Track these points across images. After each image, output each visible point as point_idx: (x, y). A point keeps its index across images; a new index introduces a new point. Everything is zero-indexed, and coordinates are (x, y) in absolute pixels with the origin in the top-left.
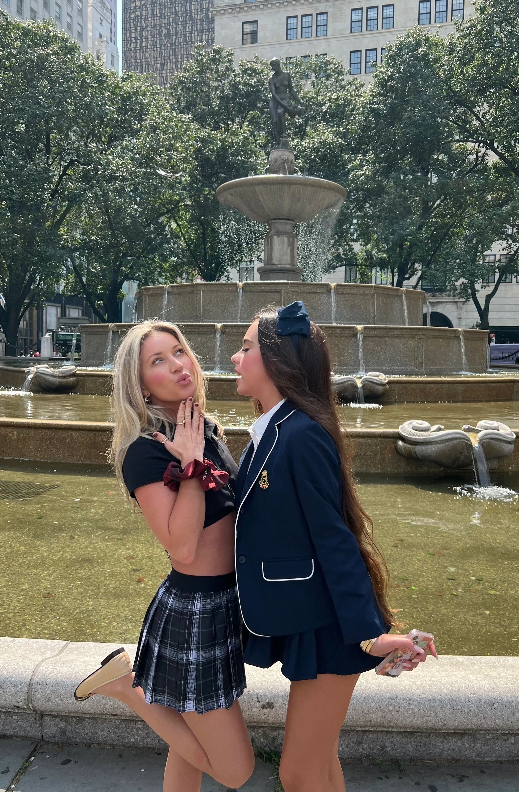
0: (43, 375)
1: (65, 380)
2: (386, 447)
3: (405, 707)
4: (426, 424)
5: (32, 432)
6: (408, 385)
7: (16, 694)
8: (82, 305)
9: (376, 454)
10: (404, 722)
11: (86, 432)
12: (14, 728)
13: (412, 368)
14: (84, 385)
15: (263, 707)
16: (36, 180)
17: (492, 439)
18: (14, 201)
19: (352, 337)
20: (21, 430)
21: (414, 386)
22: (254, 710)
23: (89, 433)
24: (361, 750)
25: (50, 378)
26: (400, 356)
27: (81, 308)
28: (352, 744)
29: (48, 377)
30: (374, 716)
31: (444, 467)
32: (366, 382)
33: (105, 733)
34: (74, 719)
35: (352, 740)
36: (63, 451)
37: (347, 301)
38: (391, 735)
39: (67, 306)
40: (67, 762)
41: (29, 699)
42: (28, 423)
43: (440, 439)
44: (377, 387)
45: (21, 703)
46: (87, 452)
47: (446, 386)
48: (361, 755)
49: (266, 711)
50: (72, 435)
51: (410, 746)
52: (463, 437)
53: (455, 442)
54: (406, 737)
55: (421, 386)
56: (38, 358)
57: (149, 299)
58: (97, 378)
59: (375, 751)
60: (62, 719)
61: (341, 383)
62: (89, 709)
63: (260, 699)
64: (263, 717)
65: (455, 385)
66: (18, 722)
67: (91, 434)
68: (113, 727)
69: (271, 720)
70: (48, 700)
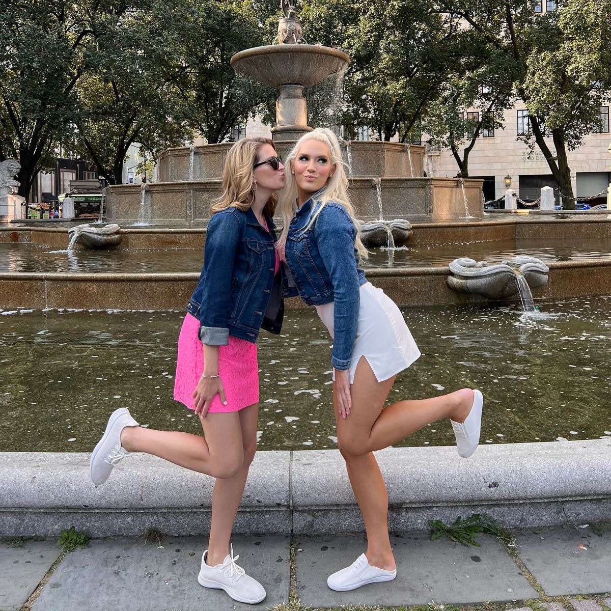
0: (88, 234)
1: (109, 238)
2: (438, 283)
3: (602, 477)
4: (472, 261)
5: (112, 285)
6: (429, 229)
7: (279, 493)
8: (75, 168)
9: (430, 290)
10: (602, 489)
11: (165, 283)
12: (267, 526)
13: (424, 215)
14: (127, 242)
15: (490, 486)
16: (56, 49)
17: (532, 271)
18: (34, 68)
19: (371, 188)
20: (100, 284)
21: (433, 230)
22: (482, 489)
23: (168, 283)
24: (560, 518)
25: (96, 237)
26: (413, 204)
27: (75, 171)
28: (553, 514)
29: (93, 235)
30: (579, 486)
31: (489, 298)
32: (395, 228)
33: (347, 523)
34: (320, 513)
35: (553, 510)
36: (142, 301)
37: (360, 156)
38: (584, 504)
39: (61, 170)
40: (324, 549)
41: (290, 496)
42: (108, 277)
43: (489, 273)
44: (404, 232)
45: (283, 501)
46: (166, 301)
47: (460, 229)
48: (561, 523)
49: (492, 489)
50: (151, 285)
51: (598, 511)
52: (508, 270)
53: (501, 275)
54: (596, 504)
55: (439, 230)
56: (59, 219)
57: (175, 160)
58: (141, 235)
59: (571, 518)
60: (310, 514)
61: (373, 230)
62: (343, 500)
63: (486, 480)
64: (490, 495)
65: (468, 228)
66: (269, 520)
67: (170, 284)
68: (354, 516)
69: (496, 496)
70: (308, 495)
